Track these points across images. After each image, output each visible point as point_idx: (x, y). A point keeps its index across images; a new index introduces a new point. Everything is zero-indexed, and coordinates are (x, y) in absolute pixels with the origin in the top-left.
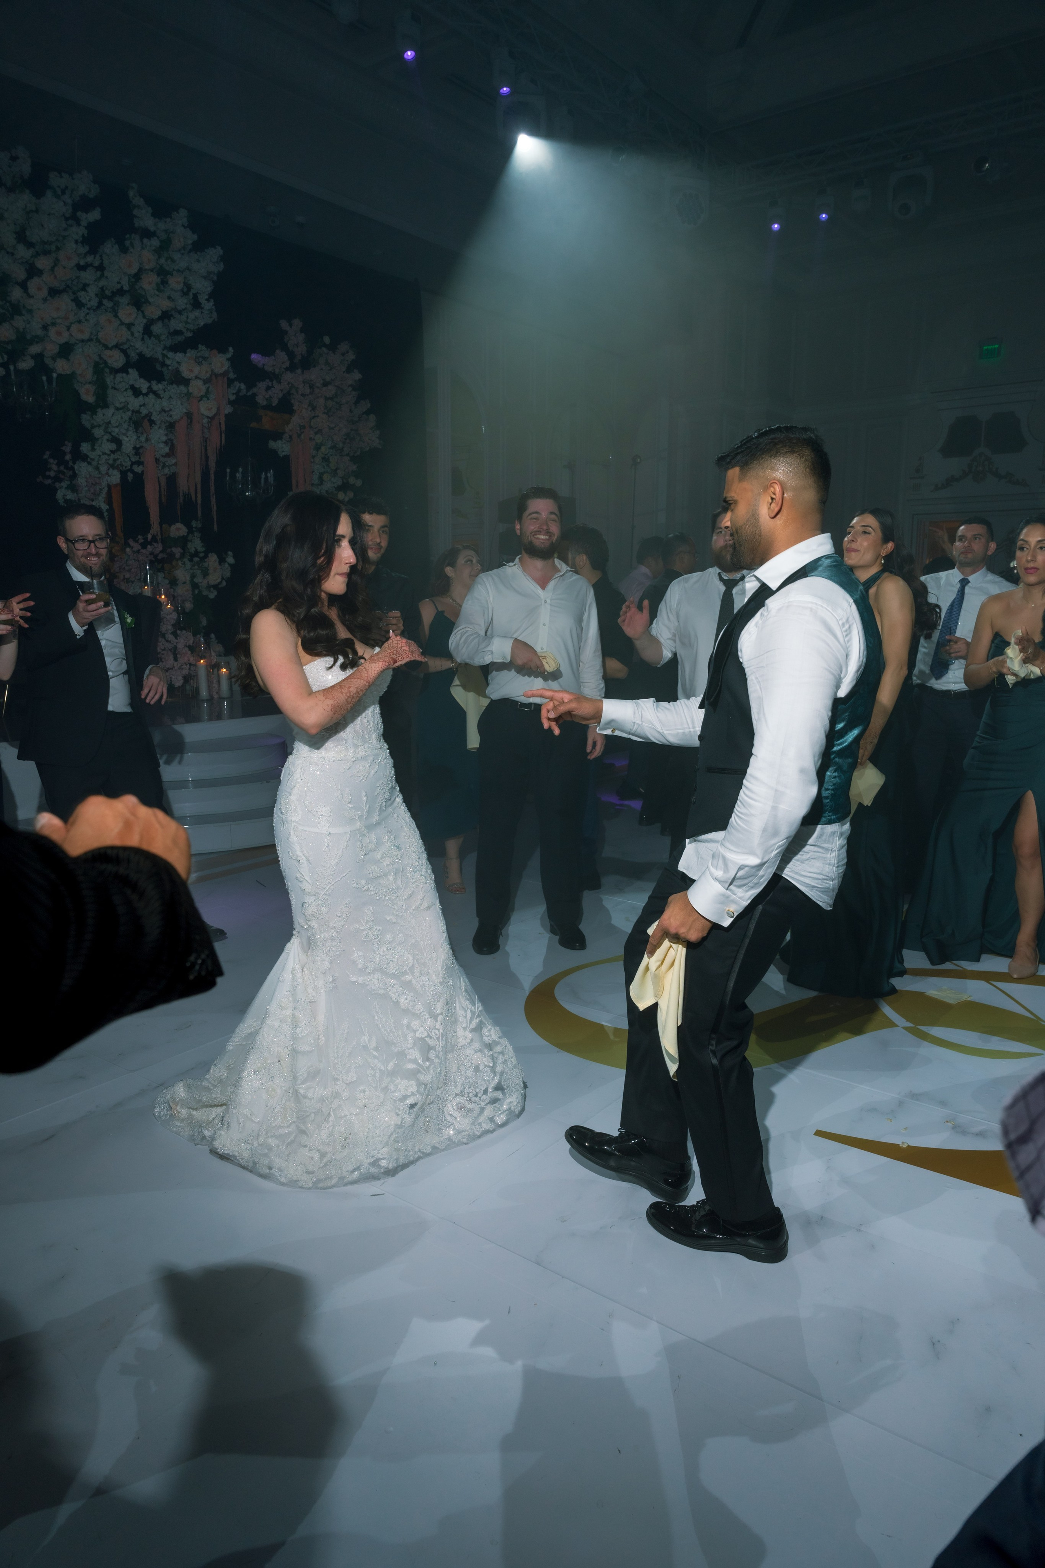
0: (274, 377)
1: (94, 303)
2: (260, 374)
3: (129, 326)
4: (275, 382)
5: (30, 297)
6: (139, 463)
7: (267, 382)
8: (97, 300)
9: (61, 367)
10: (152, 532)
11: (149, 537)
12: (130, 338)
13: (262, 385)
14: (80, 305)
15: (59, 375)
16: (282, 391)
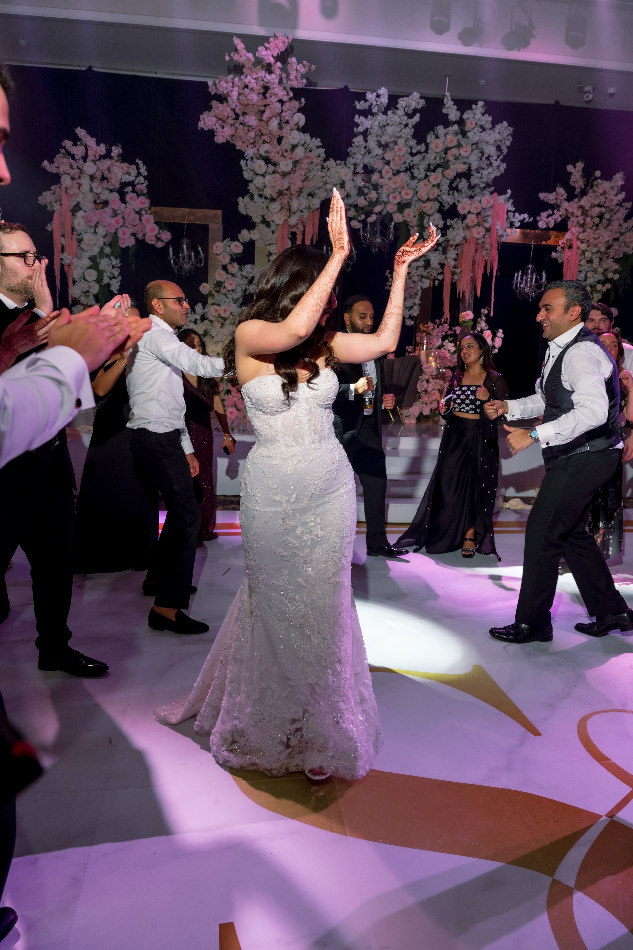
0: (554, 207)
1: (423, 175)
2: (546, 206)
3: (438, 186)
4: (555, 211)
5: (382, 177)
6: (442, 273)
7: (550, 212)
8: (424, 173)
9: (398, 218)
10: (444, 317)
11: (443, 320)
12: (440, 194)
13: (544, 214)
14: (413, 178)
15: (396, 223)
16: (561, 216)
